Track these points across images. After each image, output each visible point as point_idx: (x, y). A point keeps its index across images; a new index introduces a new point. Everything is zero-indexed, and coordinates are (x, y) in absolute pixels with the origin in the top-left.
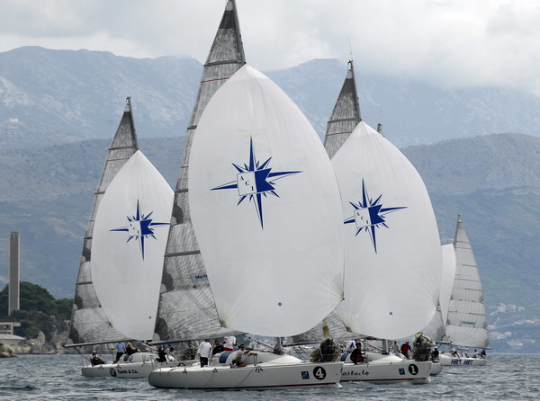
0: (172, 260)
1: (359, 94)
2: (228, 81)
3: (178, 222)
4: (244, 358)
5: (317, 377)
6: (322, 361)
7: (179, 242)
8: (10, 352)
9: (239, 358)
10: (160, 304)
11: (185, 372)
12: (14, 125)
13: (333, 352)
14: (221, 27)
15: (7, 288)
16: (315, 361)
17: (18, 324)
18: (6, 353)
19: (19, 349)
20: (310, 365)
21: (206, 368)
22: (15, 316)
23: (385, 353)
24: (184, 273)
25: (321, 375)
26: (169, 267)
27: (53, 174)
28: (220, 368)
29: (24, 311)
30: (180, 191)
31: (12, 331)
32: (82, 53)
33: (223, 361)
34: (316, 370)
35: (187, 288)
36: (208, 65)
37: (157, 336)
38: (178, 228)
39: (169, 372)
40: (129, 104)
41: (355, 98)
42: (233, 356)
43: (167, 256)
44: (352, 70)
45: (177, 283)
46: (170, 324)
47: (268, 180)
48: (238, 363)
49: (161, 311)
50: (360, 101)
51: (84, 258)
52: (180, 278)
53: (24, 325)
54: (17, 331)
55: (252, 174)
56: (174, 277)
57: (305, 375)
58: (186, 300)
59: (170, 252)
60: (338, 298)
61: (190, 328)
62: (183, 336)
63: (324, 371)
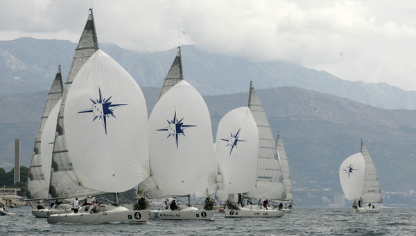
0: (57, 155)
1: (183, 65)
2: (90, 58)
3: (60, 134)
4: (97, 208)
5: (137, 218)
6: (139, 209)
7: (61, 145)
8: (15, 204)
9: (95, 208)
10: (51, 178)
11: (66, 216)
12: (17, 80)
13: (145, 204)
14: (85, 29)
15: (13, 170)
16: (135, 209)
17: (19, 190)
18: (13, 205)
19: (20, 203)
20: (133, 212)
21: (77, 214)
22: (18, 185)
23: (189, 206)
24: (64, 162)
25: (138, 217)
26: (55, 158)
27: (38, 107)
28: (85, 213)
29: (22, 183)
30: (61, 118)
31: (16, 193)
32: (54, 41)
33: (86, 210)
34: (136, 214)
35: (66, 170)
36: (78, 49)
37: (50, 195)
38: (60, 138)
39: (57, 217)
40: (60, 69)
41: (180, 67)
42: (92, 207)
43: (54, 152)
44: (179, 52)
45: (60, 167)
46: (57, 189)
47: (110, 108)
48: (94, 211)
49: (52, 182)
50: (183, 69)
51: (34, 153)
52: (62, 165)
53: (23, 190)
54: (19, 193)
55: (101, 105)
56: (58, 164)
57: (130, 217)
58: (65, 176)
59: (56, 150)
60: (147, 175)
61: (68, 192)
62: (64, 196)
63: (140, 215)
